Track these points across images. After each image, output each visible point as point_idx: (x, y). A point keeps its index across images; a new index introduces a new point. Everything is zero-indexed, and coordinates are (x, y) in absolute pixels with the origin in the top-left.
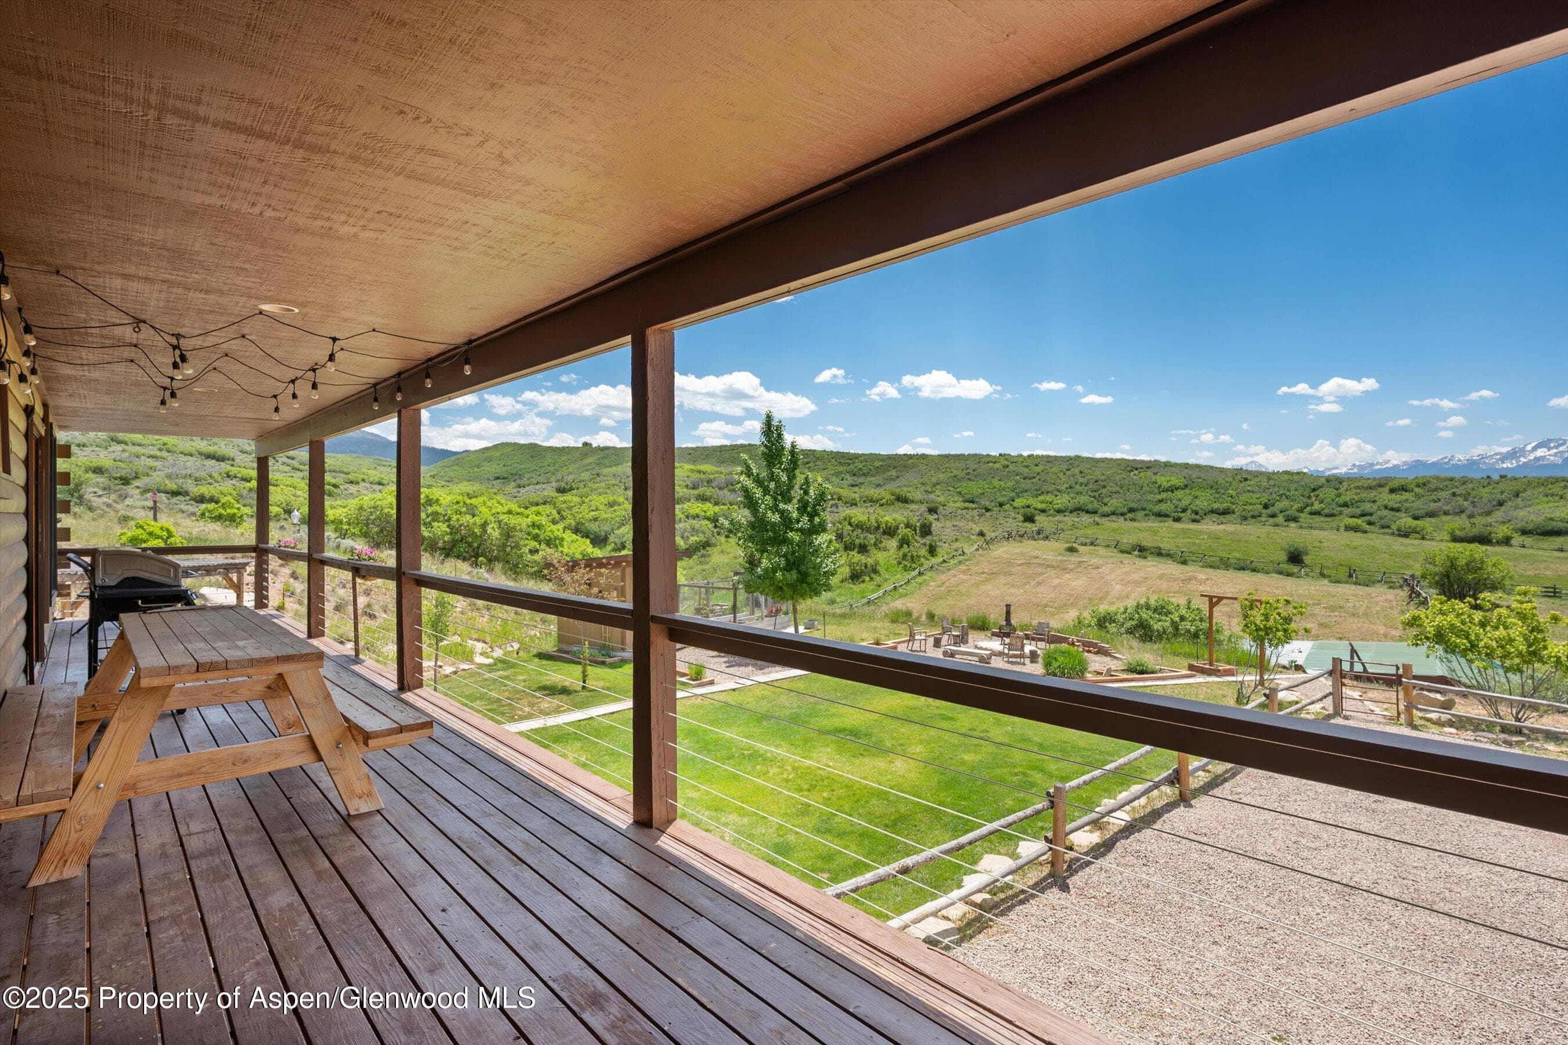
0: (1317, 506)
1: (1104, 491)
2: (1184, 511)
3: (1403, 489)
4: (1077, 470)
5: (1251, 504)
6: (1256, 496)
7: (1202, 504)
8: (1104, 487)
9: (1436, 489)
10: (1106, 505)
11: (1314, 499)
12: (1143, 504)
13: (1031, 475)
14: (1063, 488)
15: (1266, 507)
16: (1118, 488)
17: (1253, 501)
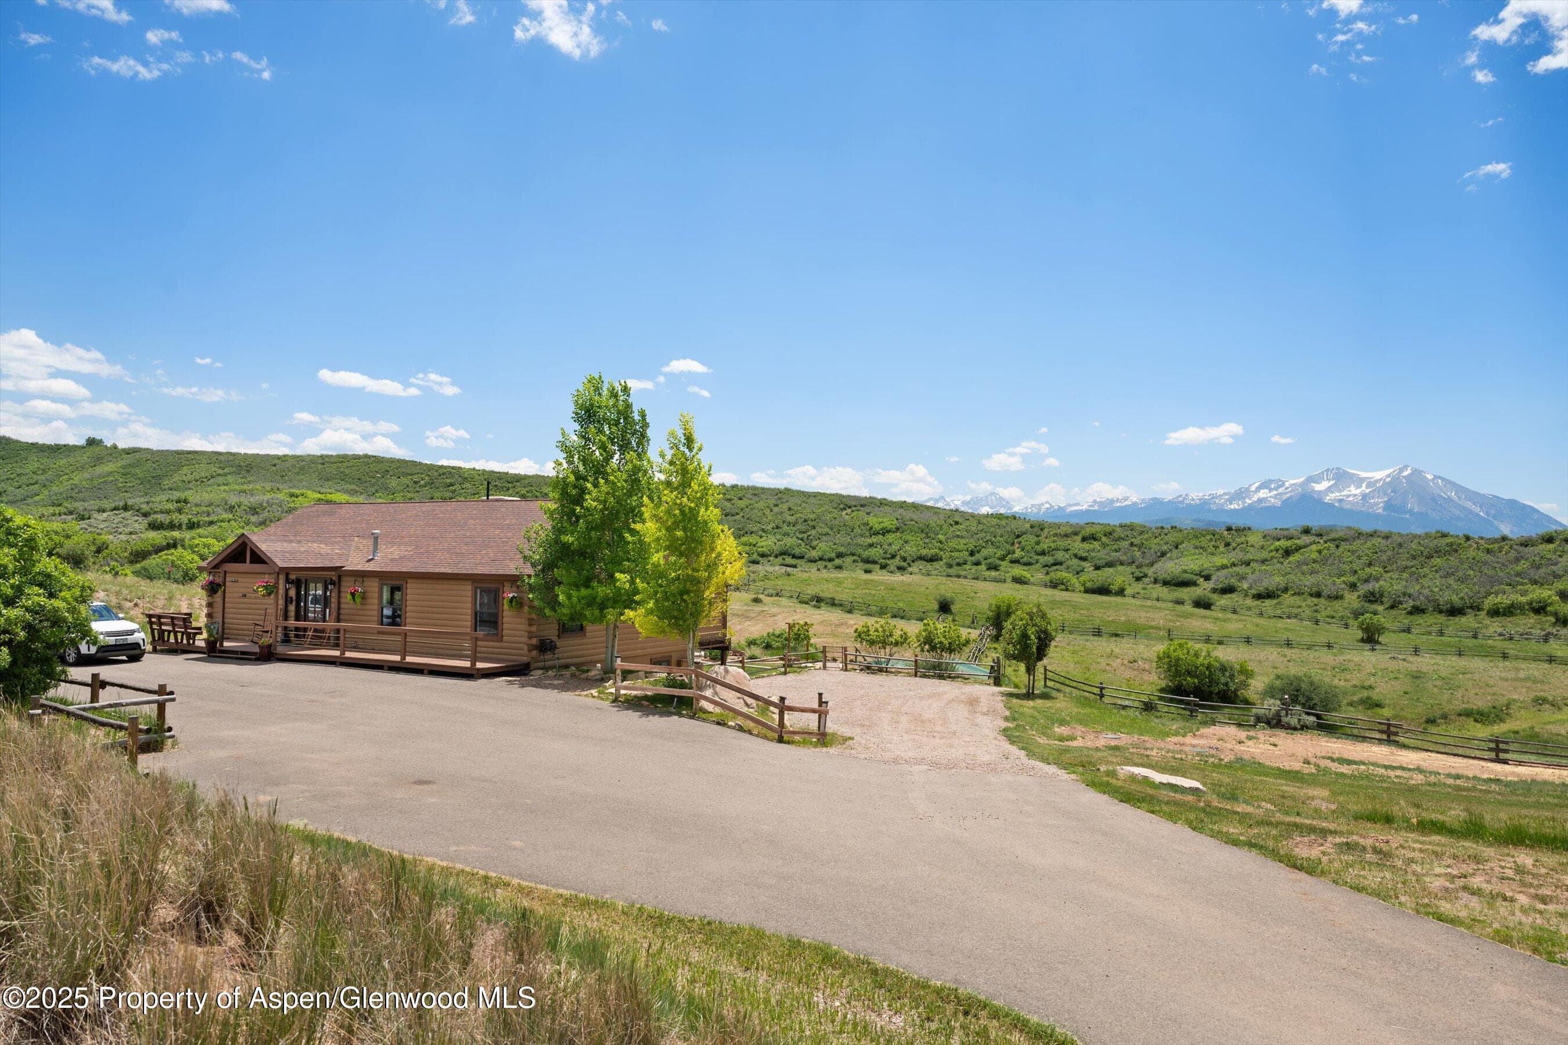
0: (1018, 553)
1: (813, 532)
2: (893, 557)
3: (1093, 538)
4: (785, 507)
5: (959, 551)
6: (963, 541)
7: (911, 550)
8: (814, 527)
9: (1120, 539)
10: (814, 548)
11: (1017, 545)
12: (852, 549)
13: (734, 511)
14: (769, 527)
15: (972, 554)
16: (828, 530)
17: (961, 547)
